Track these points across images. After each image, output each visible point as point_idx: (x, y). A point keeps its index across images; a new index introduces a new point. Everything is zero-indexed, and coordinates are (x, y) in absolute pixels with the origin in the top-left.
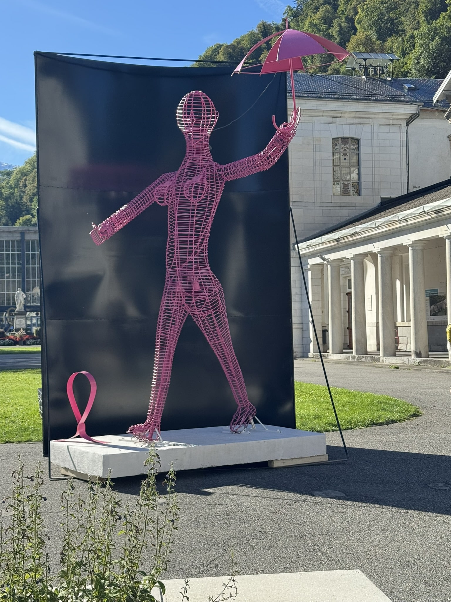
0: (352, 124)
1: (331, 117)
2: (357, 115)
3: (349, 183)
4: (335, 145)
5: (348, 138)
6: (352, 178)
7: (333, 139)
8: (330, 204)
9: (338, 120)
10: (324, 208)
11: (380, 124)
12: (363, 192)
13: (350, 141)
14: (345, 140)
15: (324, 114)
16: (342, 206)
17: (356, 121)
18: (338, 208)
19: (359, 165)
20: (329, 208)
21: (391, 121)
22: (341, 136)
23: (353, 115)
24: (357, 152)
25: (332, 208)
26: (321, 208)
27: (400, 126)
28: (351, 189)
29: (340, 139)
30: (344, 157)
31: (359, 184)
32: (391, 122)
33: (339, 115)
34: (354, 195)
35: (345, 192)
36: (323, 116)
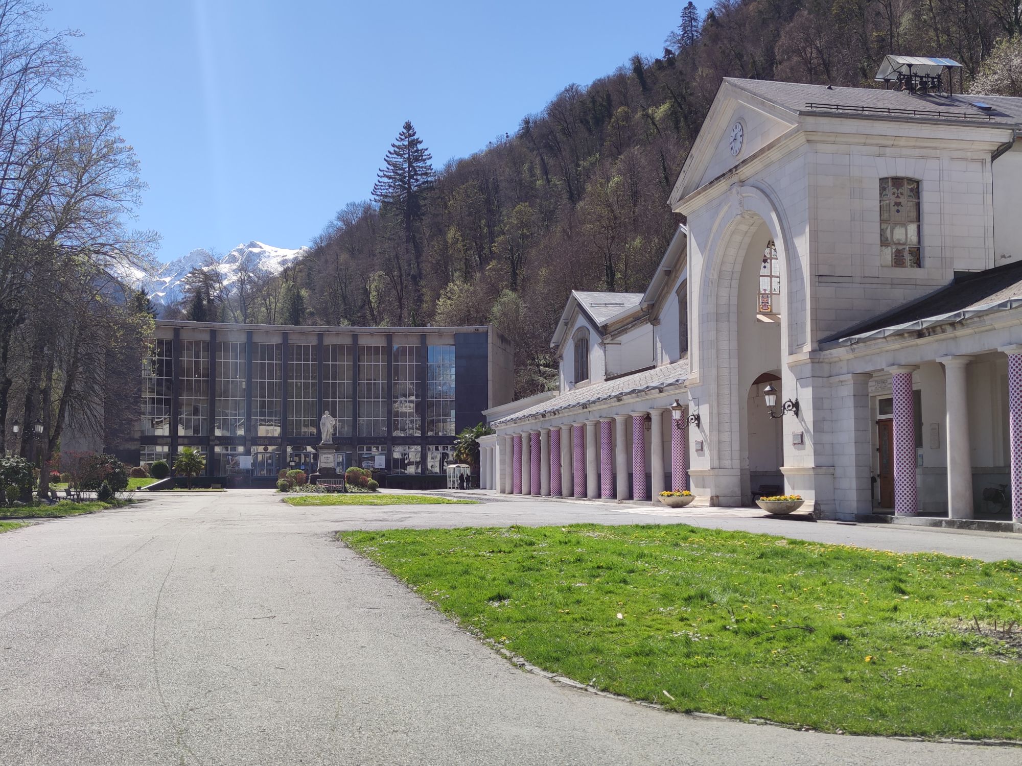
0: (910, 157)
1: (877, 145)
2: (918, 144)
3: (904, 249)
4: (883, 189)
5: (901, 179)
6: (909, 240)
7: (880, 179)
8: (876, 280)
9: (888, 151)
10: (867, 286)
11: (952, 159)
12: (927, 262)
13: (906, 183)
14: (897, 181)
15: (868, 141)
16: (893, 284)
17: (917, 152)
18: (889, 286)
19: (919, 221)
20: (875, 286)
21: (969, 153)
22: (893, 174)
23: (912, 143)
24: (917, 200)
25: (879, 286)
26: (863, 286)
27: (983, 162)
28: (908, 257)
29: (890, 180)
30: (896, 208)
31: (919, 249)
32: (969, 155)
33: (891, 143)
34: (912, 266)
35: (898, 261)
36: (865, 144)
